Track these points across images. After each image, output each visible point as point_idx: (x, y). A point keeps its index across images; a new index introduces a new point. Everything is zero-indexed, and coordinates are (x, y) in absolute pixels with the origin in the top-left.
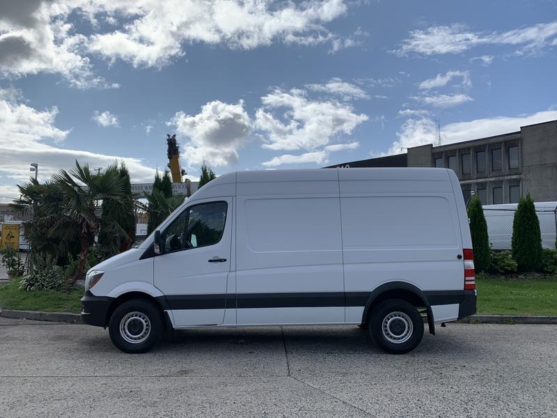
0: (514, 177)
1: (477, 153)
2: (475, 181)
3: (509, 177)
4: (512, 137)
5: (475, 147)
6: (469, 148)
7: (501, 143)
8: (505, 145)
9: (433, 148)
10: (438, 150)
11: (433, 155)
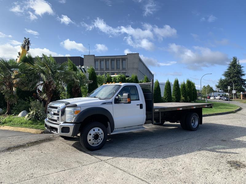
0: (124, 71)
1: (112, 61)
2: (111, 71)
3: (123, 71)
4: (124, 57)
5: (111, 59)
6: (109, 59)
7: (120, 58)
8: (122, 60)
9: (95, 57)
10: (97, 58)
11: (95, 59)
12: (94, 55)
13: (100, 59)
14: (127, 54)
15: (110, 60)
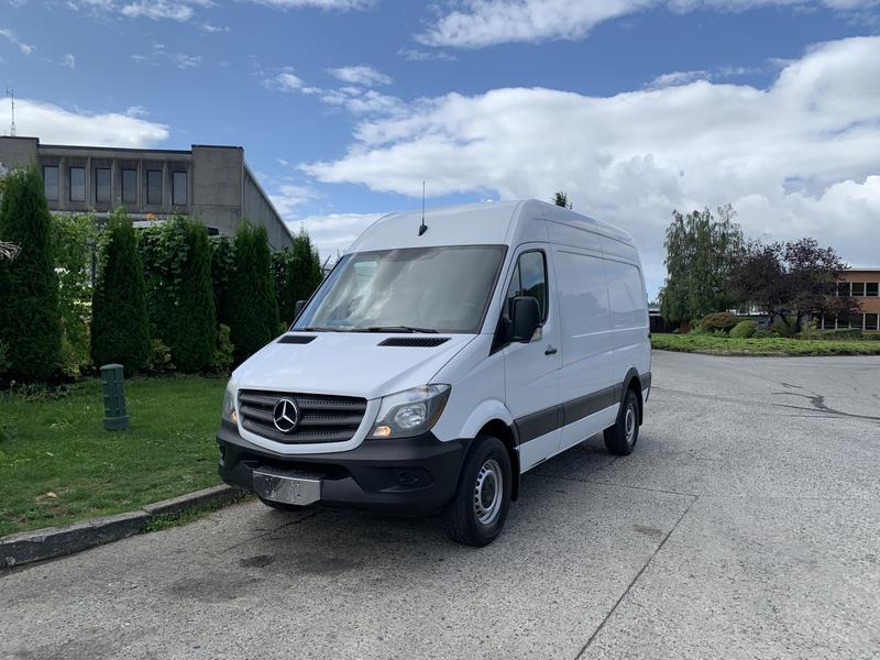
1: (123, 170)
4: (178, 157)
5: (121, 160)
7: (163, 162)
8: (168, 167)
9: (38, 146)
10: (50, 151)
11: (41, 158)
12: (37, 140)
13: (67, 158)
14: (193, 146)
15: (113, 167)
